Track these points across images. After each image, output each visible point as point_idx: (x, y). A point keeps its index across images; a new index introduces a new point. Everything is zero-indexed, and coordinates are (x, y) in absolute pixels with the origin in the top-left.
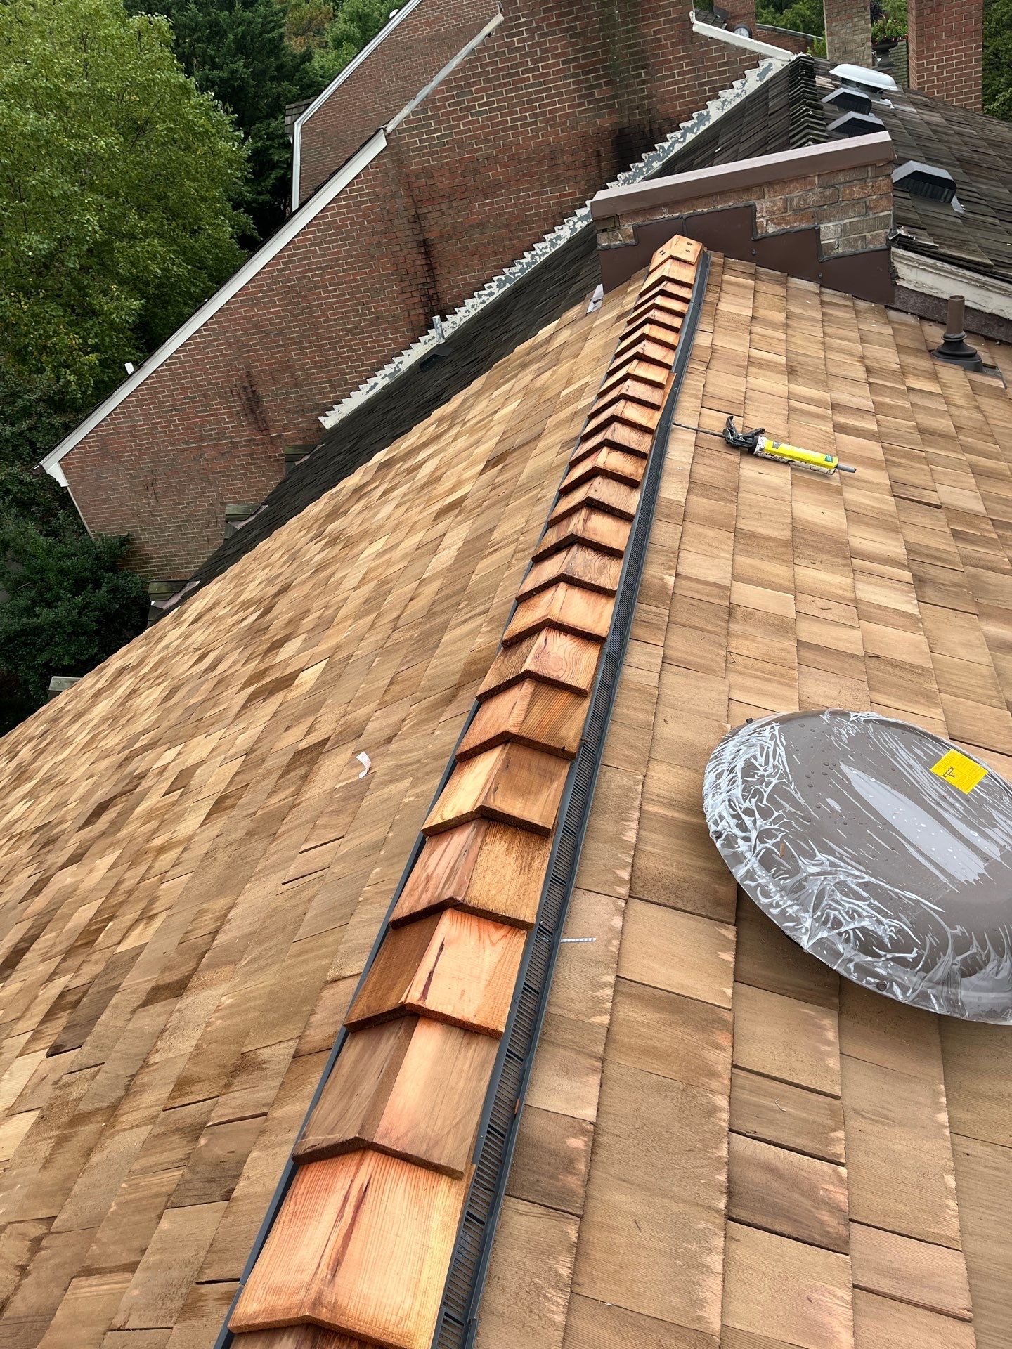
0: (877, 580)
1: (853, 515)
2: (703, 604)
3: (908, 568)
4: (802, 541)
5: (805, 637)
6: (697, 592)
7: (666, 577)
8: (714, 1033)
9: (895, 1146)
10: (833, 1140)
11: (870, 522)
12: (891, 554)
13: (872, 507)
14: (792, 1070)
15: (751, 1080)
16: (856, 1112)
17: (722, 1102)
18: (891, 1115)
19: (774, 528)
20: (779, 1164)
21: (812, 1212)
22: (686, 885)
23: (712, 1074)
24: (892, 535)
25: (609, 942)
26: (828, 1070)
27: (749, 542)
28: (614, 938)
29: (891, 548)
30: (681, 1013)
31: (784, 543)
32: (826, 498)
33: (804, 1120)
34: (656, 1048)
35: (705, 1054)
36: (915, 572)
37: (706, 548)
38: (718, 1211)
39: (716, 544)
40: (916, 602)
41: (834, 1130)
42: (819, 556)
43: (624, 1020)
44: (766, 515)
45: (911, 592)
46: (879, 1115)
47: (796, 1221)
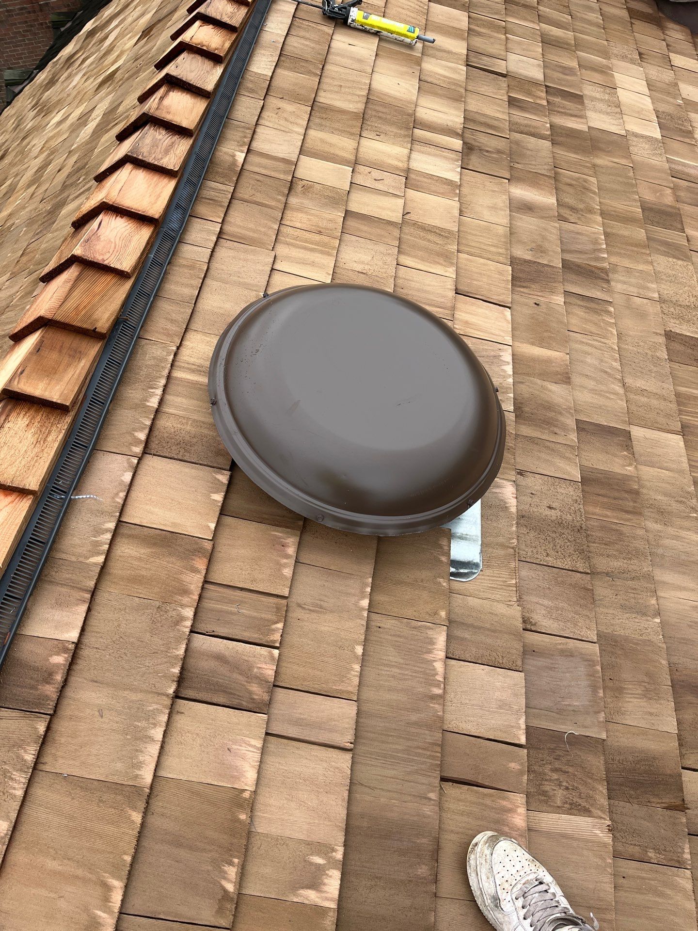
0: (432, 150)
1: (425, 85)
2: (267, 180)
3: (462, 136)
4: (374, 113)
5: (353, 207)
6: (265, 168)
7: (238, 153)
8: (193, 560)
9: (323, 628)
10: (274, 630)
11: (440, 92)
12: (450, 124)
13: (445, 77)
14: (254, 580)
15: (219, 592)
16: (299, 606)
17: (189, 613)
18: (325, 605)
19: (349, 101)
20: (227, 653)
21: (244, 685)
22: (195, 440)
23: (186, 592)
24: (456, 104)
25: (117, 494)
26: (283, 577)
27: (324, 116)
28: (121, 491)
29: (452, 118)
30: (169, 546)
31: (354, 115)
32: (404, 69)
33: (254, 618)
34: (143, 576)
35: (183, 577)
36: (467, 140)
37: (282, 122)
38: (167, 695)
39: (292, 119)
40: (459, 169)
41: (276, 623)
42: (386, 128)
43: (120, 556)
44: (346, 87)
45: (457, 160)
46: (317, 605)
47: (231, 694)
